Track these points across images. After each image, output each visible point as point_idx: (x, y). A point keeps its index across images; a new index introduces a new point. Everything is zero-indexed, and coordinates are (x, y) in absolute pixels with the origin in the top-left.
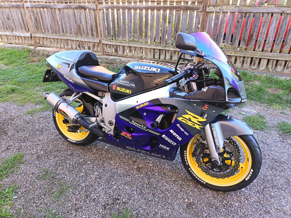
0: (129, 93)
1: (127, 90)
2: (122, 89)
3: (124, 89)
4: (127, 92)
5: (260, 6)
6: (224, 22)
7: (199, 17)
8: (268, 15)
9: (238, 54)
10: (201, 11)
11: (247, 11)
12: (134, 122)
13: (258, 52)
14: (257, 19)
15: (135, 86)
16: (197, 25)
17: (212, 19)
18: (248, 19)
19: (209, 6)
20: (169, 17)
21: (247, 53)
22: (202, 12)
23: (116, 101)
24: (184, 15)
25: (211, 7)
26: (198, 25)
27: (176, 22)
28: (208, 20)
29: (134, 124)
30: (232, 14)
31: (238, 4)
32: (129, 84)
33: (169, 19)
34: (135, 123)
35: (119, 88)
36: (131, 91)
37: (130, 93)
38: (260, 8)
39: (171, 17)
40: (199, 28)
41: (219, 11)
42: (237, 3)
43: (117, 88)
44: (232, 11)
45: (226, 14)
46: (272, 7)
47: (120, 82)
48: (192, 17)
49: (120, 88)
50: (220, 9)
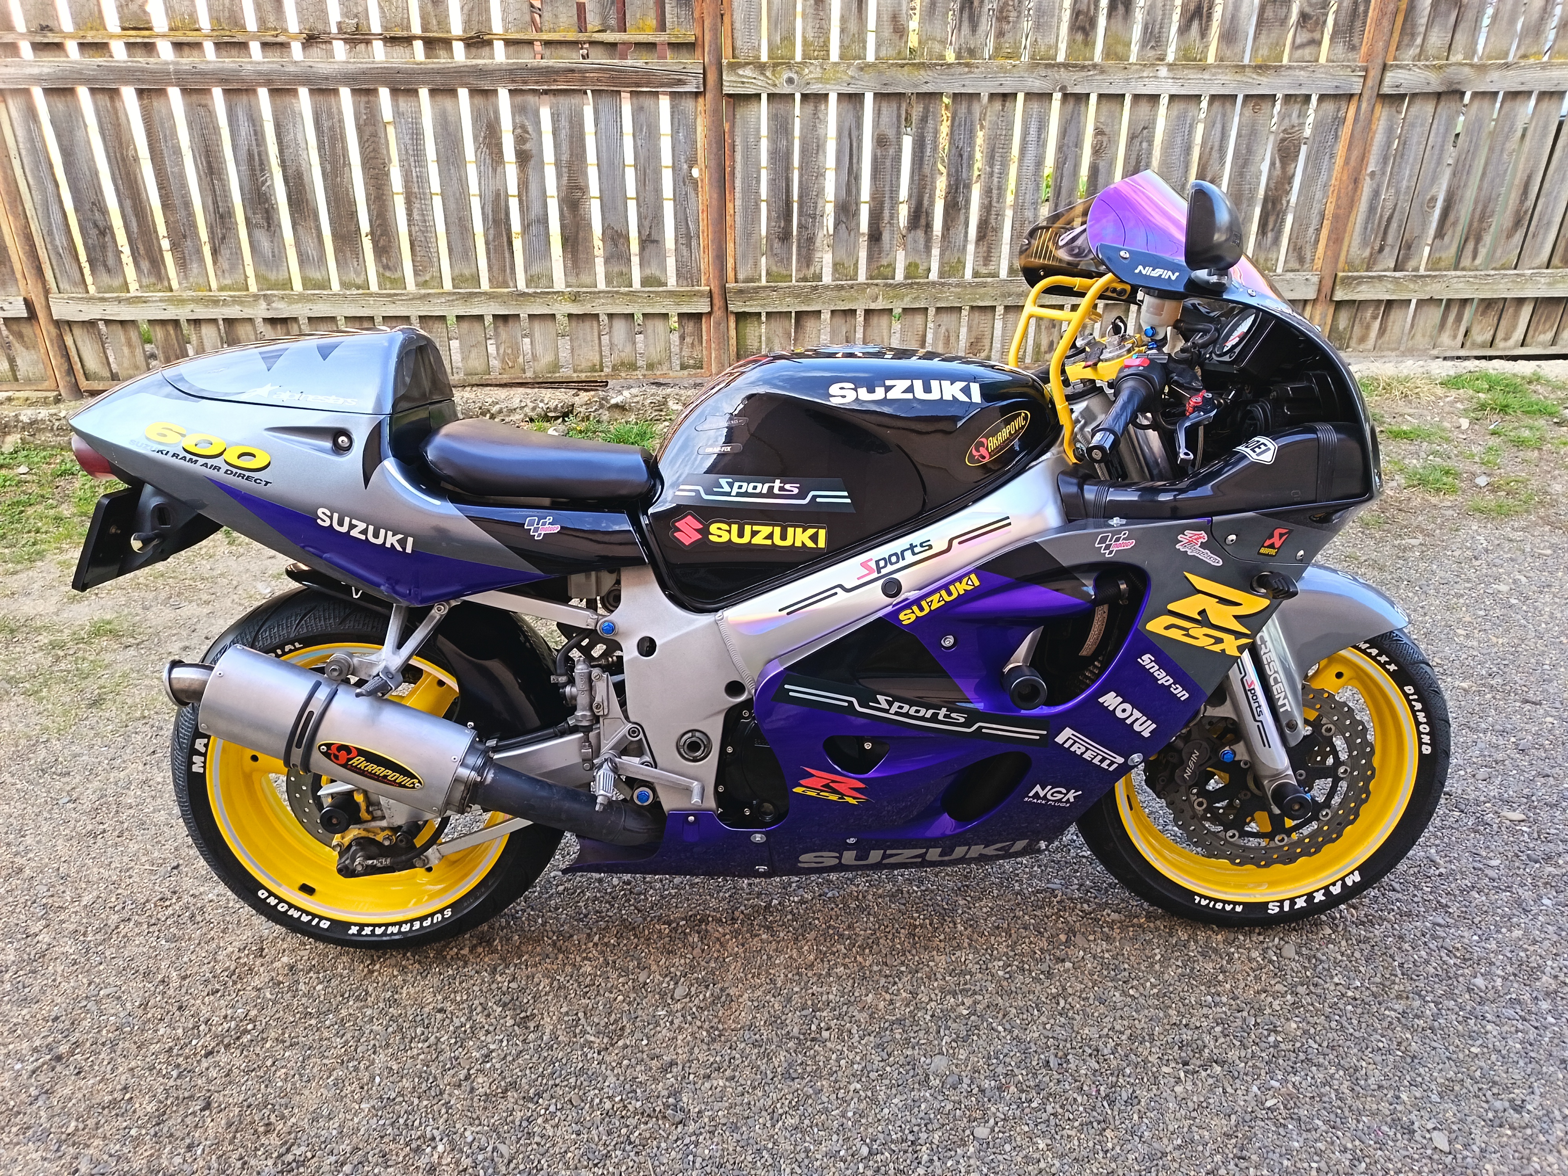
0: (810, 544)
1: (790, 530)
2: (754, 534)
3: (766, 530)
4: (798, 544)
5: (967, 65)
6: (818, 146)
7: (687, 125)
8: (1004, 106)
9: (907, 299)
10: (697, 94)
11: (916, 86)
12: (890, 704)
13: (989, 280)
14: (960, 125)
15: (849, 501)
16: (685, 166)
17: (758, 130)
18: (923, 128)
19: (733, 67)
20: (519, 131)
21: (942, 292)
22: (701, 100)
23: (716, 610)
24: (602, 115)
25: (748, 72)
26: (691, 168)
27: (565, 157)
28: (738, 141)
29: (887, 711)
30: (845, 105)
31: (871, 57)
32: (802, 495)
33: (520, 140)
34: (896, 704)
35: (725, 527)
36: (822, 533)
37: (822, 544)
38: (970, 72)
39: (530, 129)
40: (695, 182)
41: (787, 90)
42: (865, 48)
43: (713, 528)
44: (850, 90)
45: (823, 107)
46: (1015, 70)
47: (728, 494)
48: (649, 126)
49: (735, 528)
50: (790, 81)
